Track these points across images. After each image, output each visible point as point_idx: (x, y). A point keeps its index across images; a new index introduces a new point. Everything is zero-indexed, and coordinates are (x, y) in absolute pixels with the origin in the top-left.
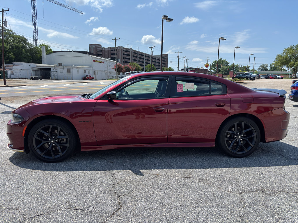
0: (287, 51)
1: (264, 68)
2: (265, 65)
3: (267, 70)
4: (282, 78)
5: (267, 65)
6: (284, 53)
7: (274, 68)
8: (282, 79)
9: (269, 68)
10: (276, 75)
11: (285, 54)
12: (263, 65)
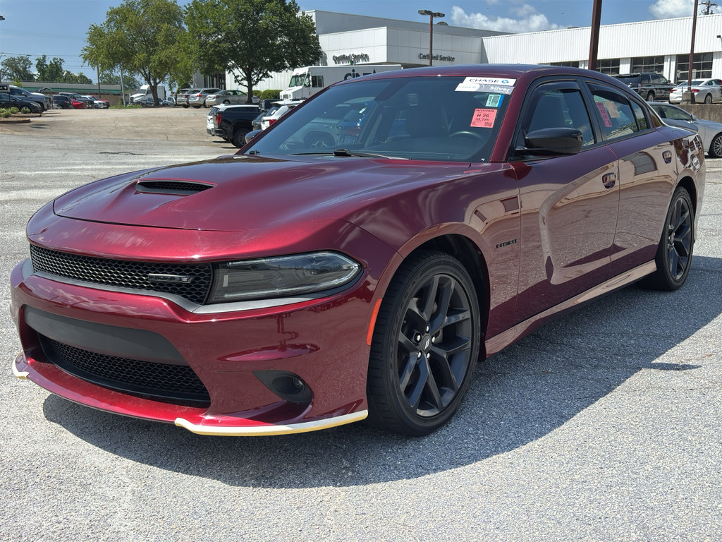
0: (118, 16)
1: (17, 71)
2: (20, 60)
3: (30, 78)
4: (107, 106)
5: (26, 61)
6: (109, 21)
7: (51, 72)
8: (107, 108)
9: (34, 71)
10: (87, 96)
11: (112, 24)
12: (14, 59)
